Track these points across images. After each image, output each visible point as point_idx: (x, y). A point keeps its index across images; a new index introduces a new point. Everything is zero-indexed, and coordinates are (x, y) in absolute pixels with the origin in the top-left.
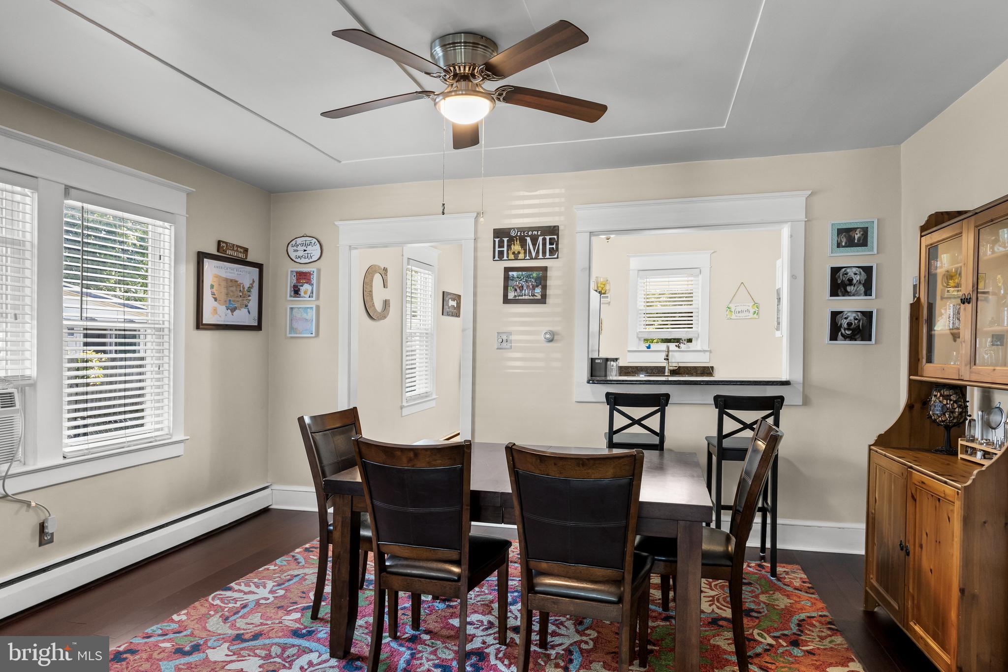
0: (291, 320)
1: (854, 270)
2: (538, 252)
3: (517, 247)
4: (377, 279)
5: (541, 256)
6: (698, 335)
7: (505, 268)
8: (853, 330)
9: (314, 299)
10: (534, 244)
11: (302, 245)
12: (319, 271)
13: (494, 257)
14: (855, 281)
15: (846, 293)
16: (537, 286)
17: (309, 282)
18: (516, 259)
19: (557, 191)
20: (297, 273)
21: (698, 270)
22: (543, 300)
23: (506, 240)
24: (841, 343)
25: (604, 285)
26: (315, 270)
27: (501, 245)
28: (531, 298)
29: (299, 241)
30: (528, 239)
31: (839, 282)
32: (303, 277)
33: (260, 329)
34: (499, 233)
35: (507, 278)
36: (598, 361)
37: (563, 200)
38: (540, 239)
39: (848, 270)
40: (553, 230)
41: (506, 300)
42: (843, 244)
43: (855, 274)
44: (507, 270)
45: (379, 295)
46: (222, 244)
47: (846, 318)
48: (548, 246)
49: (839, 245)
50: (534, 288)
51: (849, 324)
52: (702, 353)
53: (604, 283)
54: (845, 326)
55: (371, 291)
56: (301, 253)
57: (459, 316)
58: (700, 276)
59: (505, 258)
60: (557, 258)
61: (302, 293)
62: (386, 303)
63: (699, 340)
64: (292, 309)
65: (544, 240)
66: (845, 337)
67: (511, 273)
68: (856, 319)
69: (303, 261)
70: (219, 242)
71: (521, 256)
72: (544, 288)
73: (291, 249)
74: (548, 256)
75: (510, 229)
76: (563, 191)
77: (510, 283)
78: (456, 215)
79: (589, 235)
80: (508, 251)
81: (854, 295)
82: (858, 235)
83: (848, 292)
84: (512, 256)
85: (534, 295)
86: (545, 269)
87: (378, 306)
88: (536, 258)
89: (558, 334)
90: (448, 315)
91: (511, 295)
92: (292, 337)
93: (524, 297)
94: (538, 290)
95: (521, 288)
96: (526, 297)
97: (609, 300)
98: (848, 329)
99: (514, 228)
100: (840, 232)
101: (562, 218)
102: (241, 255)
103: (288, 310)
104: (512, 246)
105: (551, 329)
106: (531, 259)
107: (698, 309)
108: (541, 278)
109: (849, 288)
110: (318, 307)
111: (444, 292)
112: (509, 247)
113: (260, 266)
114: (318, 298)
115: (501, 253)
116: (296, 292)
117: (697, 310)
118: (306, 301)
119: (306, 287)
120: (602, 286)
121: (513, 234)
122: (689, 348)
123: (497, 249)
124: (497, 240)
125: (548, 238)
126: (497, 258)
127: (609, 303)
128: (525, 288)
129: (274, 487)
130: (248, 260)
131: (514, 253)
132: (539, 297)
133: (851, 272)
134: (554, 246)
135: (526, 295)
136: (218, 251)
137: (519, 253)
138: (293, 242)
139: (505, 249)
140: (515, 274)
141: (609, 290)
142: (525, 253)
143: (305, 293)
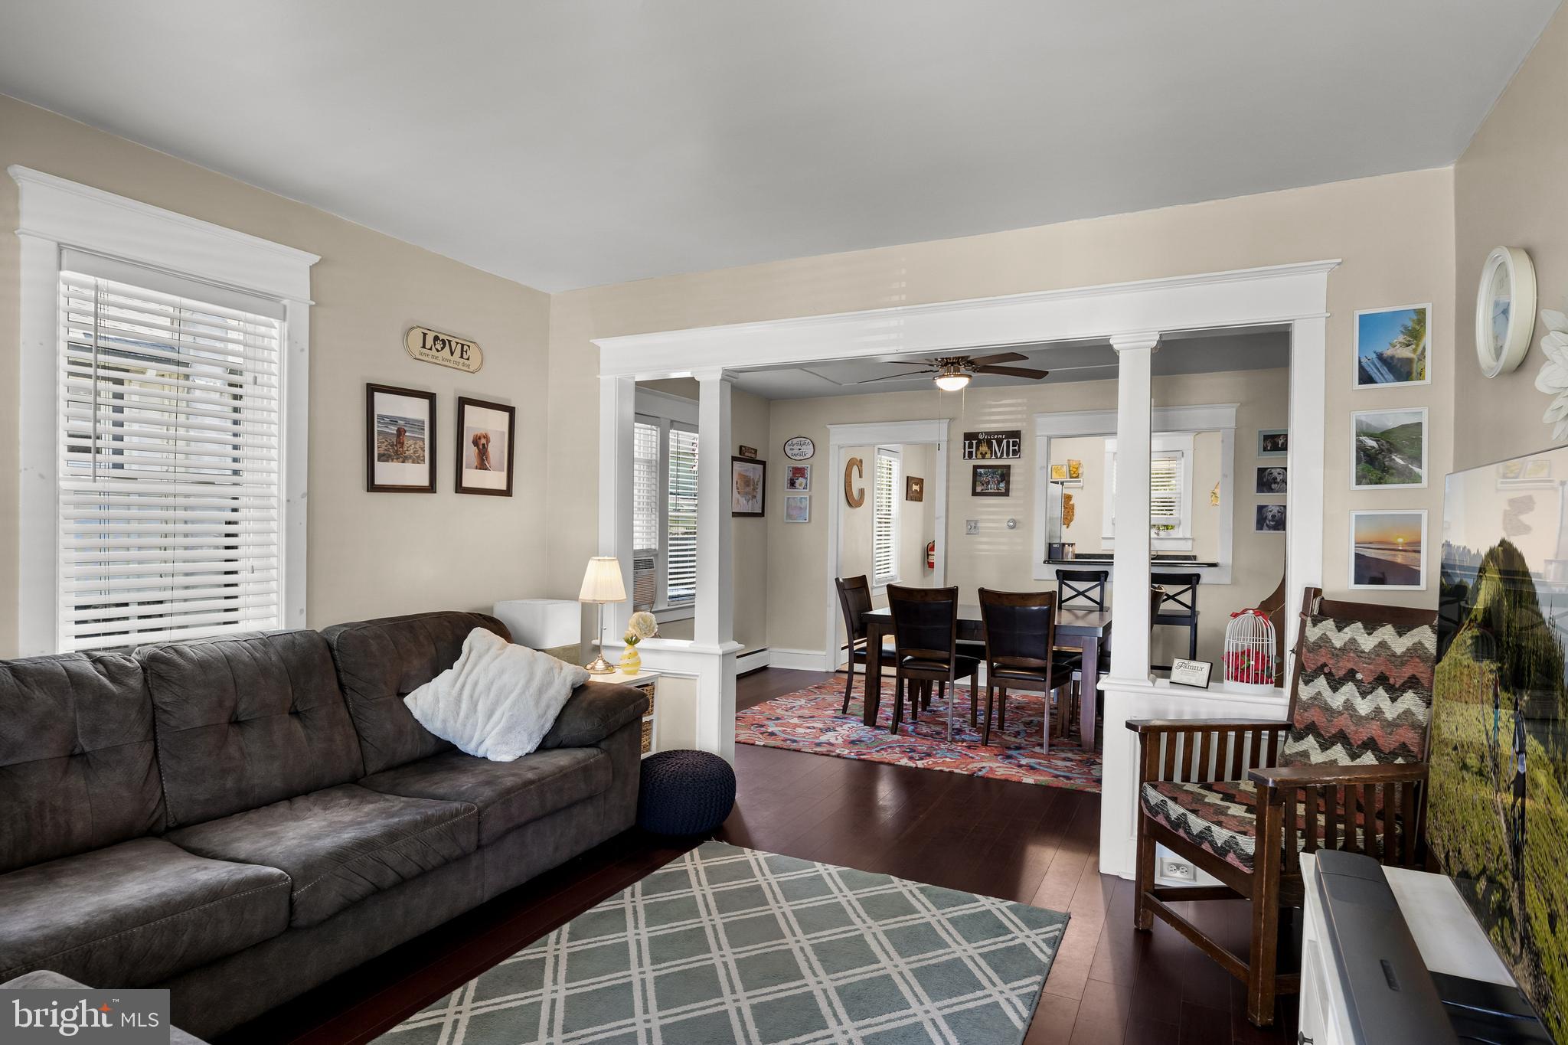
0: (788, 508)
1: (1278, 470)
2: (1002, 453)
3: (984, 448)
4: (855, 469)
5: (1005, 456)
6: (1180, 521)
7: (974, 466)
8: (1277, 522)
9: (808, 490)
10: (999, 447)
11: (797, 444)
12: (811, 466)
13: (964, 457)
14: (1278, 480)
15: (1271, 490)
16: (1002, 482)
17: (803, 476)
18: (984, 457)
19: (1020, 401)
20: (793, 468)
21: (1181, 453)
22: (1006, 493)
23: (974, 442)
24: (1265, 532)
25: (1077, 469)
26: (809, 466)
27: (971, 446)
28: (996, 491)
29: (795, 441)
30: (994, 441)
31: (1265, 480)
32: (799, 472)
33: (763, 516)
34: (969, 437)
35: (975, 475)
36: (1054, 546)
37: (1025, 408)
38: (1005, 441)
39: (1273, 471)
40: (1016, 434)
41: (975, 493)
42: (1269, 448)
43: (1279, 474)
44: (976, 467)
45: (857, 484)
46: (743, 449)
47: (1271, 511)
48: (1011, 448)
49: (1265, 449)
50: (999, 483)
51: (1274, 516)
52: (1184, 541)
53: (1076, 466)
54: (1270, 517)
55: (851, 482)
56: (796, 452)
57: (921, 501)
58: (1183, 459)
59: (974, 457)
60: (1020, 457)
61: (797, 485)
62: (862, 492)
63: (1181, 528)
64: (788, 498)
65: (1008, 443)
66: (1270, 528)
67: (978, 470)
68: (1279, 512)
69: (798, 458)
70: (741, 447)
71: (988, 456)
72: (1008, 483)
73: (787, 448)
74: (1011, 456)
75: (979, 433)
76: (1025, 400)
77: (978, 478)
78: (932, 421)
79: (1046, 440)
80: (976, 451)
81: (1277, 492)
82: (1282, 441)
83: (1272, 489)
84: (980, 456)
85: (998, 489)
86: (1008, 467)
87: (855, 493)
88: (1001, 458)
89: (1019, 522)
90: (912, 500)
91: (979, 489)
92: (788, 523)
93: (990, 491)
94: (1002, 485)
95: (988, 483)
96: (992, 491)
97: (1081, 484)
98: (1273, 521)
99: (982, 433)
100: (1266, 438)
101: (1024, 424)
102: (753, 456)
103: (786, 499)
104: (980, 448)
105: (1014, 518)
106: (997, 458)
107: (1180, 493)
108: (1004, 474)
109: (1273, 486)
110: (810, 497)
111: (908, 477)
112: (977, 448)
113: (763, 463)
114: (810, 490)
115: (970, 454)
116: (792, 484)
117: (1179, 496)
118: (799, 493)
119: (801, 480)
120: (1075, 470)
121: (981, 437)
122: (1170, 535)
123: (967, 450)
124: (967, 442)
125: (1011, 441)
126: (966, 457)
127: (1082, 488)
128: (991, 483)
129: (771, 649)
130: (758, 458)
131: (981, 454)
132: (1003, 491)
133: (1275, 474)
134: (1017, 448)
135: (992, 488)
136: (740, 454)
137: (986, 453)
138: (790, 442)
139: (974, 450)
140: (982, 471)
141: (1082, 474)
142: (991, 454)
143: (800, 485)
